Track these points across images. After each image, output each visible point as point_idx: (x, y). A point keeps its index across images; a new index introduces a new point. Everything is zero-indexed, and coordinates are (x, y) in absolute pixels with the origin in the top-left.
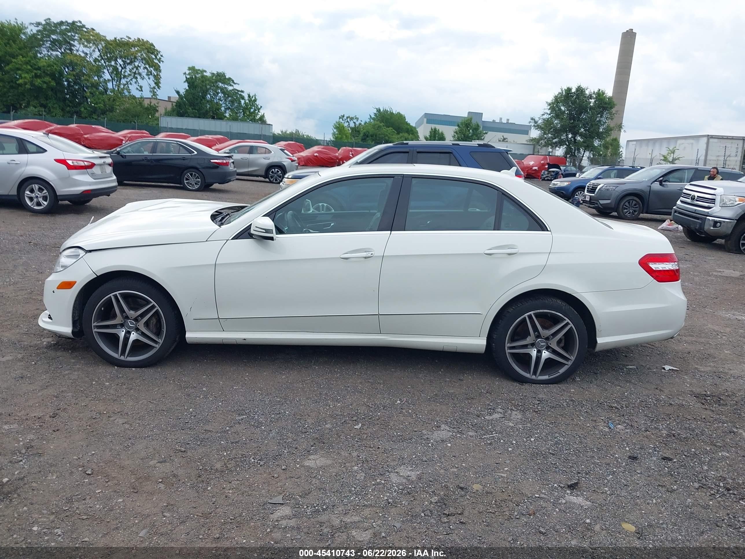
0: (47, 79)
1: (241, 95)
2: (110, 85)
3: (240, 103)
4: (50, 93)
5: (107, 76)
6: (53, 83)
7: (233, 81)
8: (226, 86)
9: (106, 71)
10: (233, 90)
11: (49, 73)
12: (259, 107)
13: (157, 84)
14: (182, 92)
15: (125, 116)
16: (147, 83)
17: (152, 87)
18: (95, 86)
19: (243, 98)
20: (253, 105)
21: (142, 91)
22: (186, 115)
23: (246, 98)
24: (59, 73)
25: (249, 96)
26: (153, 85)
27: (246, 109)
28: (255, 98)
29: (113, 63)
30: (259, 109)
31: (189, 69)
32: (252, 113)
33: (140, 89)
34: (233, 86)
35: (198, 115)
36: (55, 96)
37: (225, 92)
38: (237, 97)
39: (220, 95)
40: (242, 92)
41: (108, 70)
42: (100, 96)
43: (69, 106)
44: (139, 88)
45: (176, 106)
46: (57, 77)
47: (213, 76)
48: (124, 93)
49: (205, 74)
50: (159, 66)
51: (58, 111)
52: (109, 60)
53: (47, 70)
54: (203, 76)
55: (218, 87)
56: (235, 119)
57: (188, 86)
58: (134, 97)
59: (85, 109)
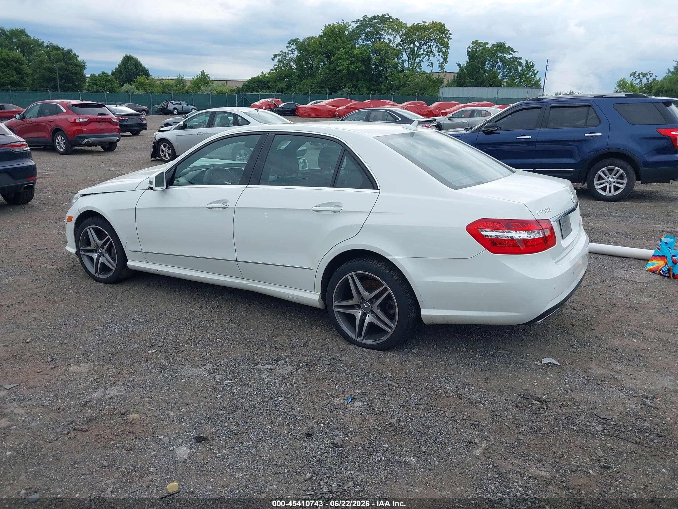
0: (359, 64)
1: (519, 62)
2: (406, 65)
3: (517, 69)
4: (360, 75)
5: (405, 57)
6: (363, 67)
7: (512, 50)
8: (505, 55)
9: (404, 53)
10: (511, 58)
11: (360, 59)
12: (536, 72)
13: (445, 59)
14: (464, 63)
15: (414, 90)
16: (436, 59)
17: (441, 62)
18: (395, 66)
19: (521, 64)
20: (530, 71)
21: (432, 67)
22: (464, 85)
23: (524, 64)
24: (368, 58)
25: (527, 62)
26: (442, 60)
27: (522, 75)
28: (533, 63)
29: (412, 46)
30: (535, 74)
31: (473, 43)
32: (529, 78)
33: (431, 66)
34: (512, 54)
35: (475, 84)
36: (364, 78)
37: (503, 60)
38: (515, 64)
39: (499, 64)
40: (520, 58)
41: (406, 52)
42: (397, 74)
43: (374, 85)
44: (430, 64)
45: (457, 77)
46: (366, 61)
47: (493, 47)
48: (416, 70)
49: (487, 46)
50: (448, 44)
51: (365, 91)
52: (409, 43)
53: (359, 57)
54: (484, 49)
55: (497, 57)
56: (510, 85)
57: (469, 59)
58: (424, 73)
59: (385, 86)
